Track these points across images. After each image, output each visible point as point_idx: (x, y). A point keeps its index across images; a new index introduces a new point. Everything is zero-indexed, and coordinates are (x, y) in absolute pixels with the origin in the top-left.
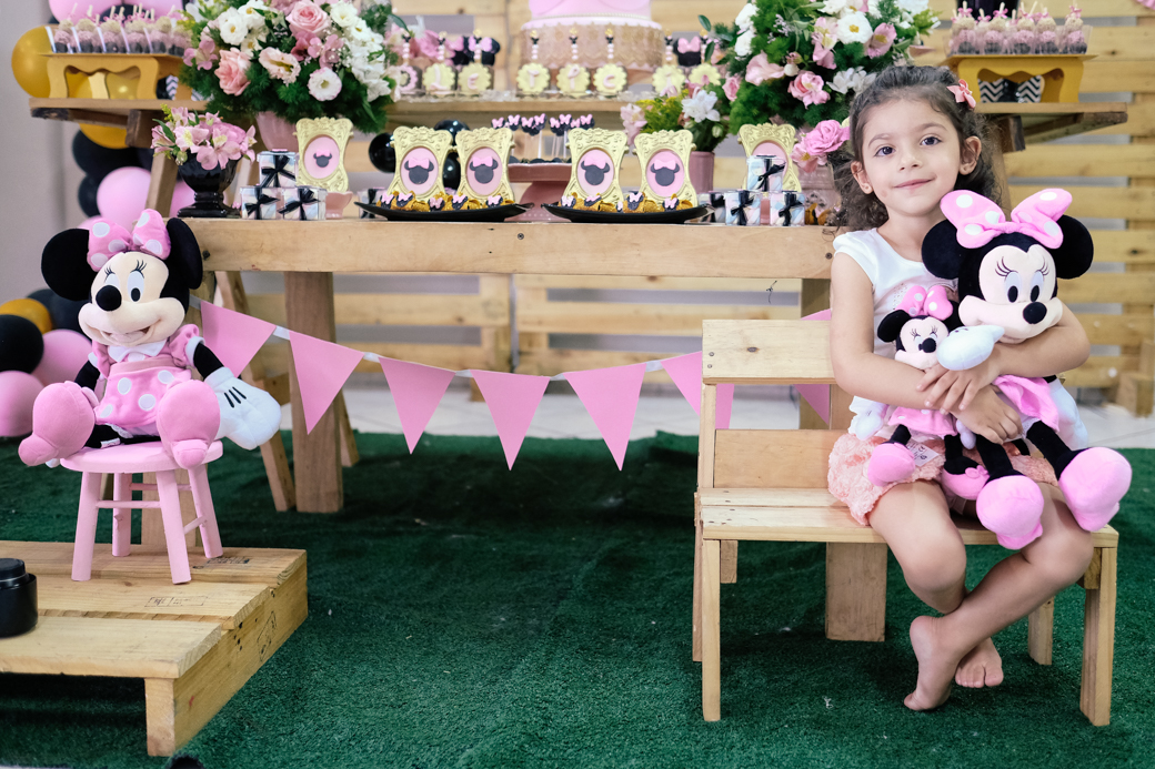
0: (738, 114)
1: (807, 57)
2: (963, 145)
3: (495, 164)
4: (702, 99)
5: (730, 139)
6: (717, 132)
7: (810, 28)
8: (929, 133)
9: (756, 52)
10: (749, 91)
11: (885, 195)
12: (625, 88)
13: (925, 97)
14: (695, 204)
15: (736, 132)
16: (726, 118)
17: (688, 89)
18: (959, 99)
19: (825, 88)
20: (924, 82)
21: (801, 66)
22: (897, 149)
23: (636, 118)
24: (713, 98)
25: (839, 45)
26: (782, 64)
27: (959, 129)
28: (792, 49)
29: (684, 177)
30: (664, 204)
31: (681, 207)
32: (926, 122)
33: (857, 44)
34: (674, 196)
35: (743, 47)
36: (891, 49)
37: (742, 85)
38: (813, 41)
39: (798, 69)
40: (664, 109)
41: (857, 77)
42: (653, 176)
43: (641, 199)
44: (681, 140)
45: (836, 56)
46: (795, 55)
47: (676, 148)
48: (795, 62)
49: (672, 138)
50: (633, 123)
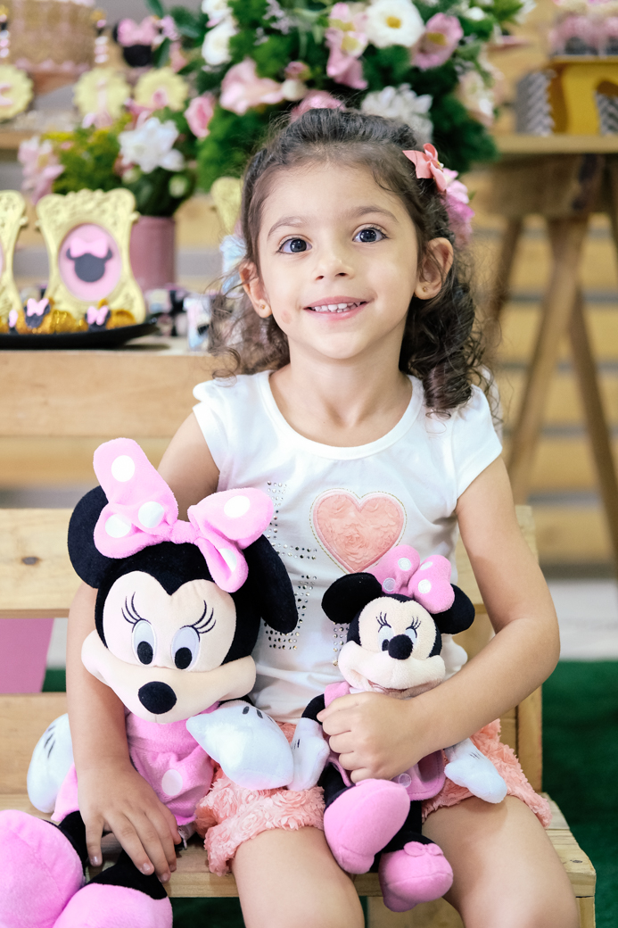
0: (210, 162)
1: (318, 69)
2: (423, 250)
4: (152, 132)
5: (197, 201)
6: (177, 187)
7: (323, 22)
8: (369, 220)
9: (237, 58)
10: (227, 123)
11: (287, 320)
12: (31, 107)
13: (366, 162)
14: (139, 315)
15: (208, 189)
16: (192, 166)
17: (130, 117)
18: (421, 173)
20: (365, 138)
21: (310, 84)
22: (314, 245)
23: (44, 163)
24: (170, 133)
25: (371, 50)
26: (280, 78)
27: (419, 223)
28: (294, 55)
29: (121, 268)
30: (86, 316)
31: (115, 322)
32: (364, 203)
33: (399, 50)
34: (104, 303)
35: (215, 49)
36: (455, 55)
37: (216, 112)
38: (327, 44)
39: (303, 89)
40: (91, 150)
41: (399, 101)
42: (69, 267)
43: (47, 310)
44: (116, 208)
45: (365, 67)
46: (299, 66)
47: (107, 220)
48: (300, 76)
49: (99, 204)
50: (40, 170)
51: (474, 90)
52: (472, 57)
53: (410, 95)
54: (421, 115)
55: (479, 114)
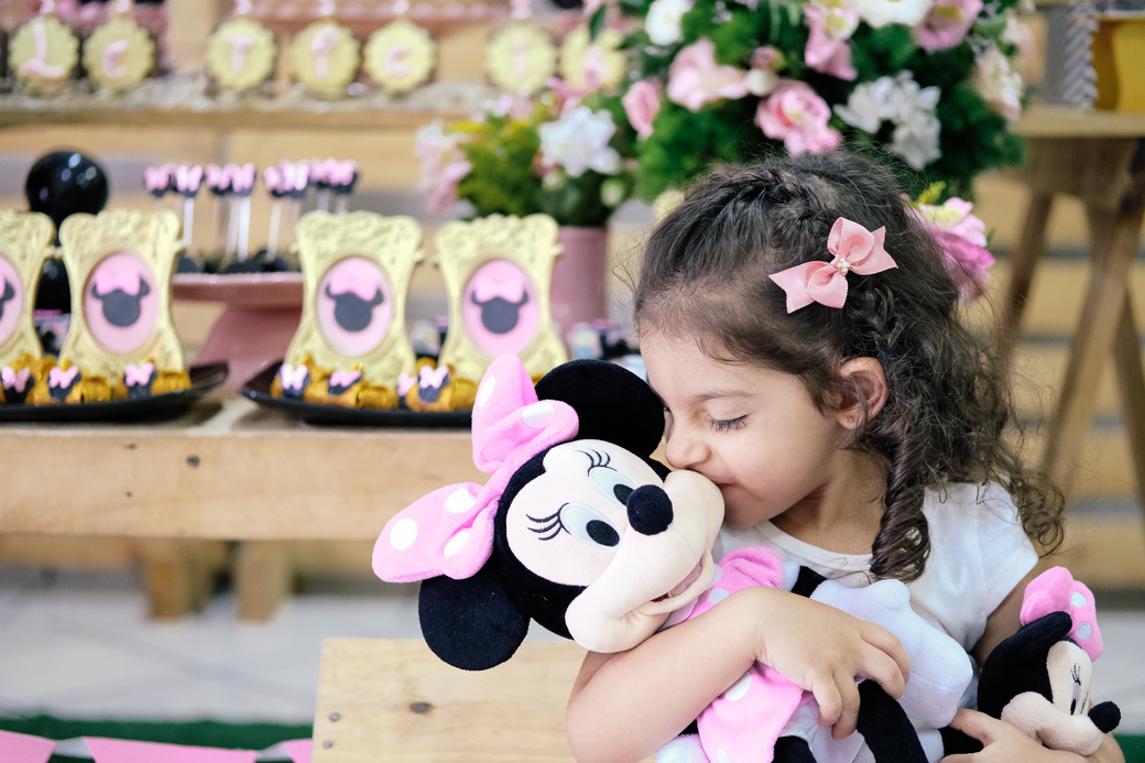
0: (652, 170)
1: (794, 56)
3: (145, 288)
4: (580, 127)
6: (611, 194)
9: (690, 38)
10: (677, 120)
12: (430, 78)
16: (633, 166)
19: (834, 121)
21: (783, 73)
23: (447, 159)
24: (603, 127)
25: (863, 30)
26: (745, 67)
28: (763, 38)
29: (539, 316)
33: (899, 31)
35: (663, 24)
36: (971, 32)
37: (662, 104)
38: (806, 22)
39: (776, 80)
40: (506, 144)
41: (898, 96)
42: (475, 313)
43: (445, 382)
44: (533, 238)
45: (854, 52)
46: (770, 54)
47: (523, 254)
48: (770, 67)
49: (513, 234)
50: (440, 168)
51: (996, 76)
52: (995, 33)
53: (912, 87)
54: (926, 112)
55: (1003, 105)
